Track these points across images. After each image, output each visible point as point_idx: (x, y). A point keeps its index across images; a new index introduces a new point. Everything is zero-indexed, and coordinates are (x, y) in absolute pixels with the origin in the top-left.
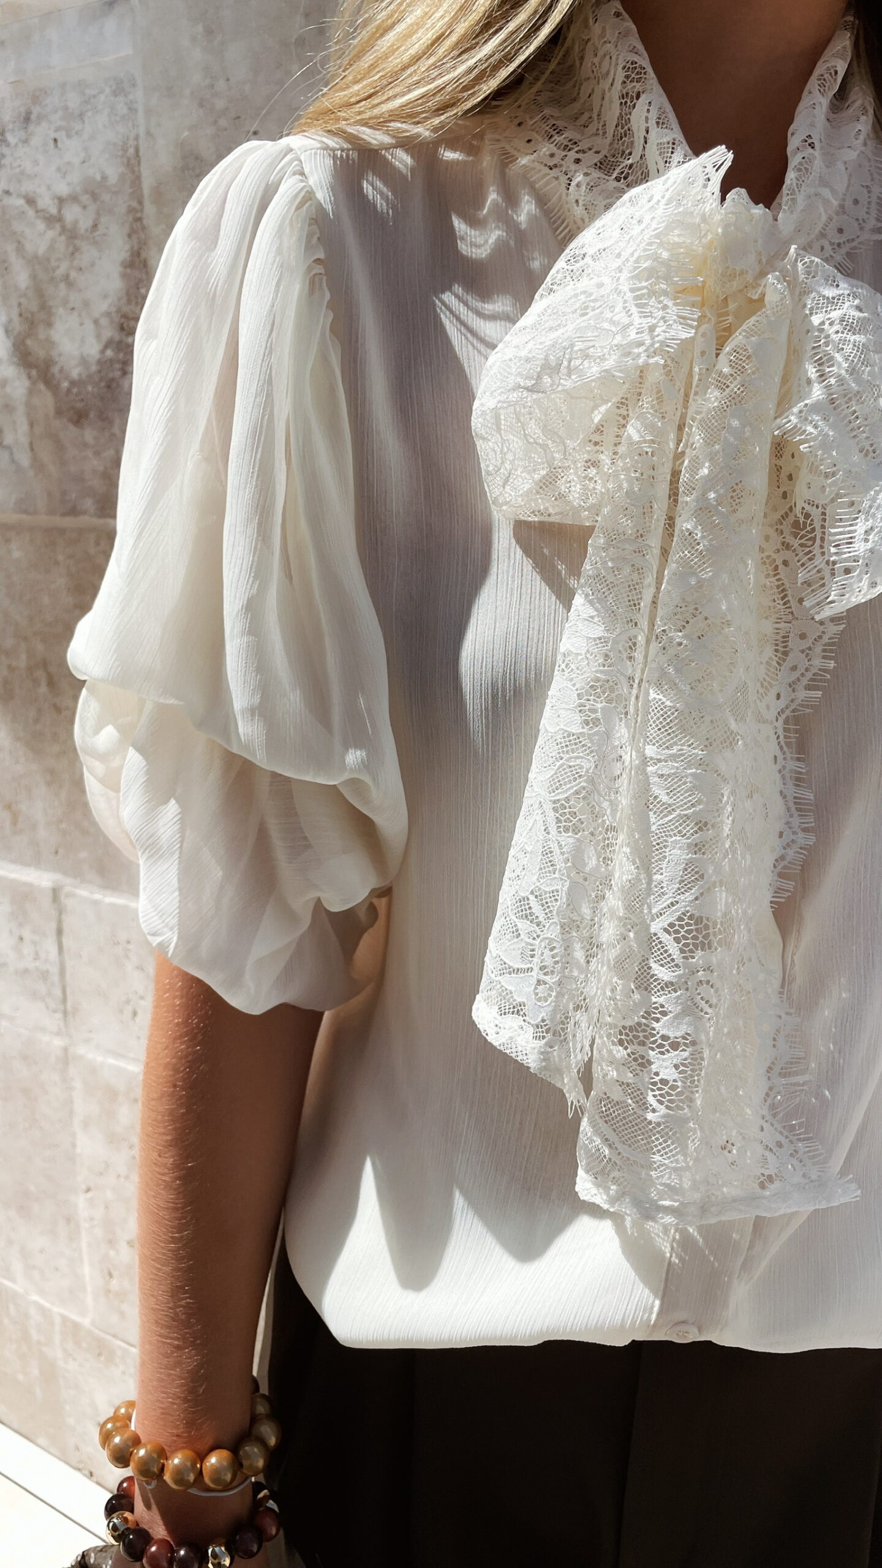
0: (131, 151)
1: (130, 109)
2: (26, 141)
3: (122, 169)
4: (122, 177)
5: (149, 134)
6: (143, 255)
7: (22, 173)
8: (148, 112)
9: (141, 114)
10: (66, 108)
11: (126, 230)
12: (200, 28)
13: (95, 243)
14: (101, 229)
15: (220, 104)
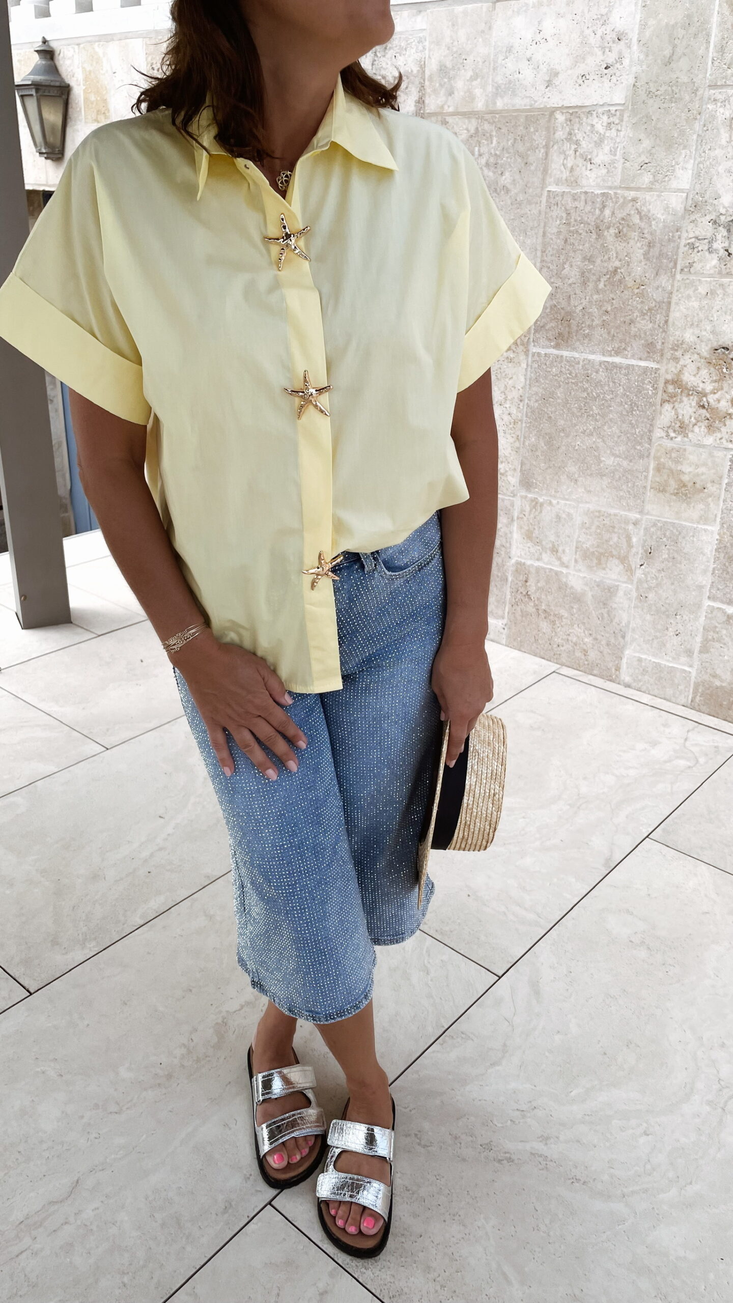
0: (423, 63)
1: (424, 48)
2: (384, 56)
3: (418, 69)
4: (418, 71)
5: (429, 57)
6: (423, 99)
7: (382, 67)
8: (430, 50)
9: (427, 52)
10: (400, 46)
11: (418, 90)
12: (450, 23)
13: (406, 94)
14: (409, 89)
15: (455, 49)
